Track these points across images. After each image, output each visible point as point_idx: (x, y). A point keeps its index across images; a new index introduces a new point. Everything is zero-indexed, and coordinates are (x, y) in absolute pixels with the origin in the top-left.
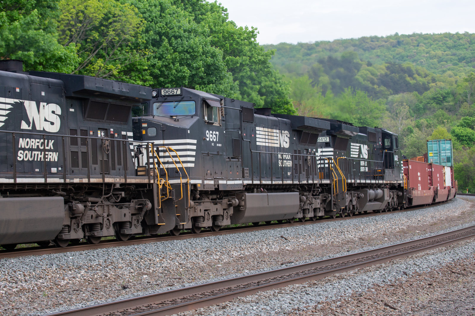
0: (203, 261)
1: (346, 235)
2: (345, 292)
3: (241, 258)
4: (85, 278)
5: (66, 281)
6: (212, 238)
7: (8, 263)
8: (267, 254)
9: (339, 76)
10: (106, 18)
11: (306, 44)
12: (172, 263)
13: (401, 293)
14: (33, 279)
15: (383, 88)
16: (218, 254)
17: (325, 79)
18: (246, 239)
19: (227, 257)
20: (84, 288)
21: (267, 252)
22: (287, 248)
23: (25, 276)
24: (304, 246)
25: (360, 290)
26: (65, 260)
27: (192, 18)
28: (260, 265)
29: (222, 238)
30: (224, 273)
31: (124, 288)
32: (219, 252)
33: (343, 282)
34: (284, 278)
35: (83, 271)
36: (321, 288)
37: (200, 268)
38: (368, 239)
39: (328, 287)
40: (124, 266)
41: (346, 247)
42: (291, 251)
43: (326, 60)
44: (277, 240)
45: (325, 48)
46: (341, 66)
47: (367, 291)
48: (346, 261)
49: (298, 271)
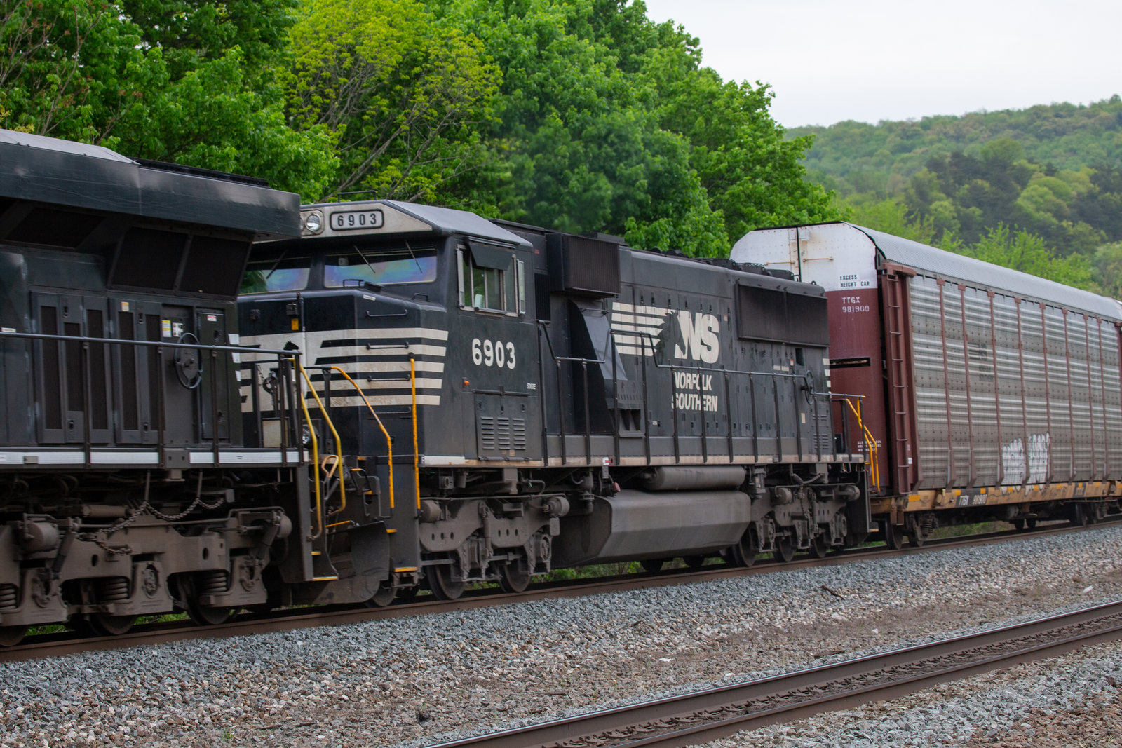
0: (626, 649)
1: (983, 582)
2: (955, 730)
3: (721, 641)
4: (332, 693)
5: (283, 702)
6: (652, 593)
7: (143, 658)
8: (786, 631)
9: (977, 199)
10: (409, 62)
11: (901, 123)
12: (550, 655)
13: (1096, 732)
14: (203, 696)
15: (1082, 227)
16: (664, 631)
17: (943, 206)
18: (737, 593)
19: (686, 640)
20: (326, 720)
21: (785, 627)
22: (835, 615)
23: (183, 688)
24: (878, 610)
25: (994, 725)
26: (285, 648)
28: (764, 659)
29: (675, 592)
30: (671, 679)
31: (421, 718)
32: (667, 626)
33: (952, 704)
34: (814, 693)
35: (329, 677)
36: (896, 721)
37: (617, 667)
38: (1035, 592)
39: (913, 718)
40: (431, 663)
41: (979, 611)
42: (843, 622)
43: (947, 160)
44: (813, 596)
45: (945, 134)
46: (984, 176)
47: (1012, 728)
48: (970, 649)
49: (850, 677)
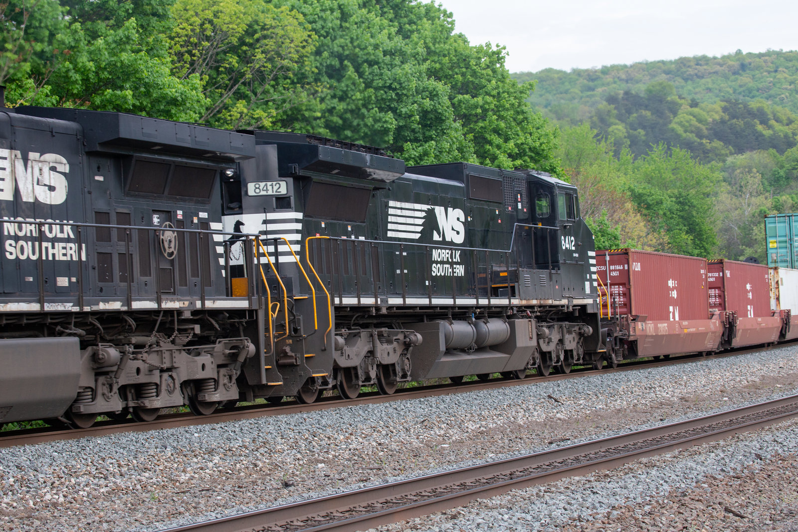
0: (418, 438)
1: (658, 393)
2: (657, 488)
3: (482, 433)
4: (221, 468)
5: (188, 475)
6: (433, 399)
7: (91, 445)
8: (526, 426)
9: (642, 124)
10: (251, 31)
11: (587, 71)
12: (366, 443)
13: (752, 490)
14: (133, 471)
15: (717, 144)
16: (443, 426)
17: (619, 129)
18: (490, 401)
19: (458, 432)
20: (219, 487)
21: (525, 423)
22: (558, 415)
23: (119, 466)
24: (588, 412)
25: (683, 486)
26: (186, 438)
27: (393, 30)
28: (514, 444)
29: (449, 399)
30: (453, 458)
31: (286, 485)
32: (444, 423)
33: (654, 472)
34: (555, 467)
35: (218, 458)
36: (618, 482)
37: (413, 451)
38: (694, 400)
39: (629, 481)
40: (286, 448)
41: (657, 413)
42: (565, 420)
43: (621, 96)
44: (542, 402)
45: (618, 78)
46: (646, 107)
47: (695, 487)
48: (658, 436)
49: (578, 455)
